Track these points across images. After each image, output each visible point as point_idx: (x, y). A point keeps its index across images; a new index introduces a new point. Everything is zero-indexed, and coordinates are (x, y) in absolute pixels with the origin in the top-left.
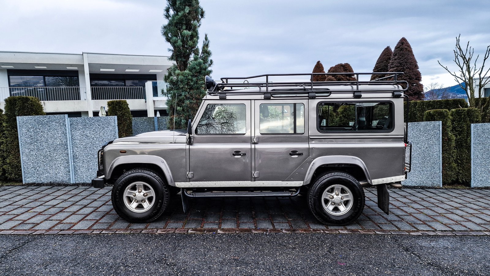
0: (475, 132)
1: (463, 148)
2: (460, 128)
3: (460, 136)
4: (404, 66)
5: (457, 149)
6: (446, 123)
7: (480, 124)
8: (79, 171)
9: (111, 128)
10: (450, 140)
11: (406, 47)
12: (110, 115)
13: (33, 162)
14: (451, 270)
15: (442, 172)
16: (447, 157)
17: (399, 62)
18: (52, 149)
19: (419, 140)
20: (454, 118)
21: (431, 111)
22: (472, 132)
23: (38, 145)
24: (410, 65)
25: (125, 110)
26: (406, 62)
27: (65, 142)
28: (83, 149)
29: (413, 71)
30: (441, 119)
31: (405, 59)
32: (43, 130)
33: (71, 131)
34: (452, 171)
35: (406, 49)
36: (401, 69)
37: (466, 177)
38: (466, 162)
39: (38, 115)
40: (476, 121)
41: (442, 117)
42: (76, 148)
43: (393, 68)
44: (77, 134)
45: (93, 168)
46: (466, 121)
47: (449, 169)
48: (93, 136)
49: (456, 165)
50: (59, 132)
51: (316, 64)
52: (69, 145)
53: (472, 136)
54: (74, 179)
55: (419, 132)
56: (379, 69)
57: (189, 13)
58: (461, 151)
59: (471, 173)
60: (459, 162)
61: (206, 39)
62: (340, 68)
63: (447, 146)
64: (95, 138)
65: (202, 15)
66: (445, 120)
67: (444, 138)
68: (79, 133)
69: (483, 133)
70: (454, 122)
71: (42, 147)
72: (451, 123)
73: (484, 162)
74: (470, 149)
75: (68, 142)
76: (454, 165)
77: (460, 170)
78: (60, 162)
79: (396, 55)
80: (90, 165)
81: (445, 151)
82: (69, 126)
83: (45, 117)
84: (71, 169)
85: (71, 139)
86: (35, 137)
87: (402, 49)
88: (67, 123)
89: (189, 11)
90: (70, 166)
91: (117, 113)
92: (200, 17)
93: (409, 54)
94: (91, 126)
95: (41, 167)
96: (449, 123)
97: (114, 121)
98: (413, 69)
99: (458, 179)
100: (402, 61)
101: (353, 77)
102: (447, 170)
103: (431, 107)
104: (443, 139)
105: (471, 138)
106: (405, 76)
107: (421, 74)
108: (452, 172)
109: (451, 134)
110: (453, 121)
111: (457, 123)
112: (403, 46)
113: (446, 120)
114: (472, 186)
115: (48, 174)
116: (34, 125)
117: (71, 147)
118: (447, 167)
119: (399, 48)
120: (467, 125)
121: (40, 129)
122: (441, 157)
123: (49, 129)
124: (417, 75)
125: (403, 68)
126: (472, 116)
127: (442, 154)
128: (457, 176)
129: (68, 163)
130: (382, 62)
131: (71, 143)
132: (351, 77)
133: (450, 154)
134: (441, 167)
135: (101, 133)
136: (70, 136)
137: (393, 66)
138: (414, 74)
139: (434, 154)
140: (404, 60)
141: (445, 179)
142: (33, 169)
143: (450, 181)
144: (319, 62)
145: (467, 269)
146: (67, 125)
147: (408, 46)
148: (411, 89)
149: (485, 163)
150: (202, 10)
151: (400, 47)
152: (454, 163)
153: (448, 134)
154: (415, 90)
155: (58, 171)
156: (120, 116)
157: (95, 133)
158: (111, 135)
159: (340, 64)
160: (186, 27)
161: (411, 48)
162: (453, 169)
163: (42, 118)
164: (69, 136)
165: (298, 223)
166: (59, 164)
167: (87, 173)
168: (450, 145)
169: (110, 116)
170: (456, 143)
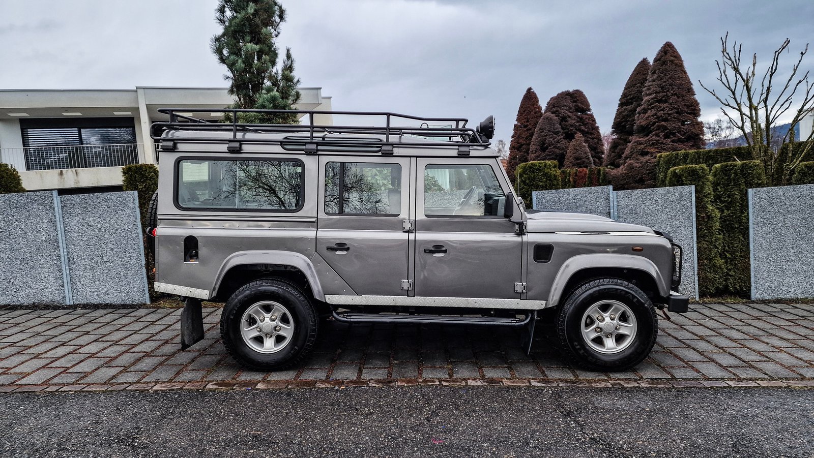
0: (755, 204)
1: (734, 232)
2: (729, 196)
3: (728, 210)
4: (668, 91)
5: (724, 234)
6: (703, 188)
7: (765, 189)
8: (78, 283)
9: (128, 211)
10: (710, 218)
11: (672, 58)
12: (126, 190)
13: (4, 270)
14: (627, 451)
15: (698, 274)
16: (706, 248)
17: (660, 85)
18: (34, 249)
19: (655, 219)
20: (718, 179)
21: (676, 169)
22: (750, 203)
23: (11, 242)
24: (679, 88)
25: (150, 180)
26: (671, 85)
27: (54, 236)
28: (83, 247)
29: (683, 100)
30: (693, 183)
31: (670, 78)
32: (19, 218)
33: (63, 218)
34: (715, 271)
35: (672, 61)
36: (664, 97)
37: (742, 283)
38: (741, 256)
39: (10, 192)
40: (757, 183)
41: (694, 178)
42: (73, 246)
43: (650, 94)
44: (74, 222)
45: (101, 279)
46: (739, 185)
47: (709, 268)
48: (99, 225)
49: (723, 261)
50: (44, 220)
51: (525, 92)
52: (60, 241)
53: (751, 210)
54: (71, 297)
55: (655, 206)
56: (628, 98)
57: (256, 14)
58: (731, 237)
59: (750, 274)
60: (728, 255)
61: (289, 56)
62: (566, 98)
63: (706, 229)
64: (103, 229)
65: (281, 17)
66: (701, 183)
67: (699, 216)
68: (76, 221)
69: (771, 204)
70: (718, 187)
71: (18, 246)
72: (711, 189)
73: (773, 256)
74: (748, 234)
75: (60, 236)
76: (720, 261)
77: (730, 270)
78: (47, 270)
79: (654, 73)
80: (96, 274)
81: (701, 237)
82: (60, 210)
83: (21, 196)
84: (65, 281)
85: (63, 231)
86: (6, 230)
87: (664, 63)
88: (55, 205)
89: (255, 10)
90: (65, 276)
91: (137, 185)
92: (278, 20)
93: (676, 71)
94: (95, 208)
95: (18, 278)
96: (708, 189)
97: (134, 200)
98: (684, 96)
99: (727, 286)
100: (665, 82)
101: (589, 113)
102: (705, 270)
103: (713, 160)
104: (697, 217)
105: (748, 214)
106: (669, 108)
107: (699, 104)
108: (715, 274)
109: (711, 208)
110: (715, 185)
111: (724, 187)
112: (667, 56)
113: (703, 183)
114: (752, 298)
115: (30, 290)
116: (3, 210)
117: (65, 245)
118: (706, 265)
119: (659, 60)
120: (741, 191)
121: (13, 216)
122: (695, 249)
123: (27, 215)
124: (692, 106)
125: (667, 95)
126: (749, 174)
127: (697, 243)
128: (726, 280)
129: (60, 270)
130: (634, 86)
131: (64, 238)
132: (586, 114)
133: (711, 243)
134: (696, 266)
135: (112, 219)
136: (62, 226)
137: (650, 91)
138: (685, 105)
139: (682, 244)
140: (668, 81)
141: (703, 286)
142: (5, 282)
143: (713, 290)
144: (530, 89)
145: (656, 451)
146: (56, 209)
147: (675, 57)
148: (681, 131)
149: (776, 256)
150: (280, 7)
151: (662, 59)
152: (720, 259)
153: (706, 207)
154: (687, 132)
155: (44, 284)
156: (143, 192)
157: (102, 221)
158: (129, 223)
159: (566, 91)
160: (252, 37)
161: (681, 60)
162: (716, 269)
163: (16, 198)
164: (60, 226)
165: (404, 368)
166: (46, 273)
167: (92, 287)
168: (711, 227)
169: (127, 192)
170: (721, 224)
